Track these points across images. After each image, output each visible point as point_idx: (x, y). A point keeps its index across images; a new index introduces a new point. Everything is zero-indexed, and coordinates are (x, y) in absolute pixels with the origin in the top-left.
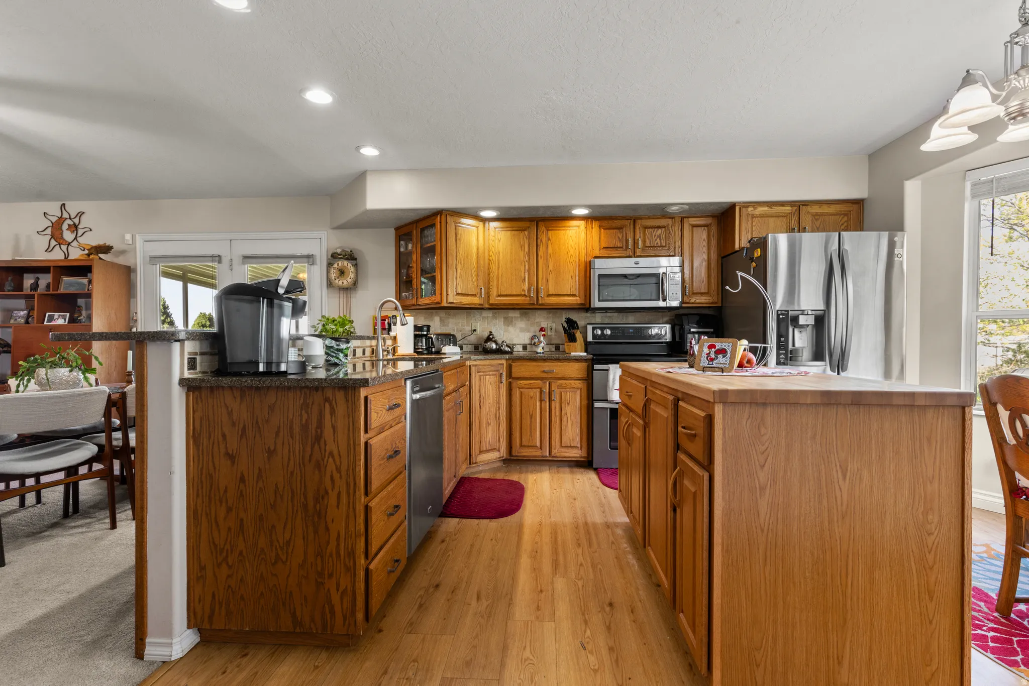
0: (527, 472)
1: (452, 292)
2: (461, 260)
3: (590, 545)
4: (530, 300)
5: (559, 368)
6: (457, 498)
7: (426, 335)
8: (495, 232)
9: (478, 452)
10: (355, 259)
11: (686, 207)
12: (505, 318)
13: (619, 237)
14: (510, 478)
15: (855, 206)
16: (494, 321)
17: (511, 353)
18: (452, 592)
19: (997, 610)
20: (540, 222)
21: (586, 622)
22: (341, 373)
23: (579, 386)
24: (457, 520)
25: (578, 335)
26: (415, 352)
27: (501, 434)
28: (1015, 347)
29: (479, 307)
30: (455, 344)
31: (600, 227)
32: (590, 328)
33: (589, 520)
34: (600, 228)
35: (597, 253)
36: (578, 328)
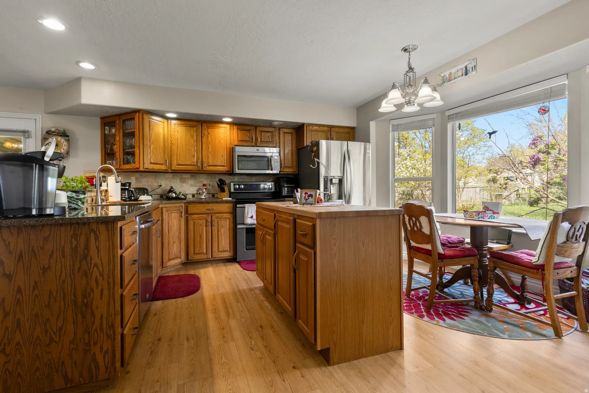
0: (198, 268)
1: (147, 162)
2: (153, 142)
3: (244, 301)
4: (198, 168)
5: (217, 207)
6: (158, 289)
7: (127, 189)
8: (175, 126)
9: (167, 260)
10: (68, 136)
11: (282, 123)
12: (181, 179)
13: (248, 136)
14: (189, 273)
15: (352, 130)
16: (174, 180)
17: (185, 199)
18: (170, 340)
19: (406, 296)
20: (203, 123)
21: (251, 338)
22: (80, 214)
23: (229, 217)
24: (161, 301)
25: (226, 188)
26: (121, 200)
27: (182, 248)
28: (402, 192)
29: (165, 171)
30: (148, 195)
31: (238, 129)
32: (232, 184)
33: (240, 288)
34: (238, 131)
35: (236, 143)
36: (226, 185)
